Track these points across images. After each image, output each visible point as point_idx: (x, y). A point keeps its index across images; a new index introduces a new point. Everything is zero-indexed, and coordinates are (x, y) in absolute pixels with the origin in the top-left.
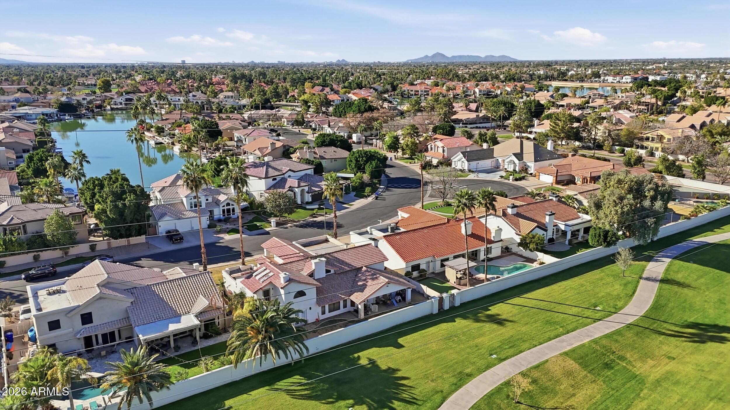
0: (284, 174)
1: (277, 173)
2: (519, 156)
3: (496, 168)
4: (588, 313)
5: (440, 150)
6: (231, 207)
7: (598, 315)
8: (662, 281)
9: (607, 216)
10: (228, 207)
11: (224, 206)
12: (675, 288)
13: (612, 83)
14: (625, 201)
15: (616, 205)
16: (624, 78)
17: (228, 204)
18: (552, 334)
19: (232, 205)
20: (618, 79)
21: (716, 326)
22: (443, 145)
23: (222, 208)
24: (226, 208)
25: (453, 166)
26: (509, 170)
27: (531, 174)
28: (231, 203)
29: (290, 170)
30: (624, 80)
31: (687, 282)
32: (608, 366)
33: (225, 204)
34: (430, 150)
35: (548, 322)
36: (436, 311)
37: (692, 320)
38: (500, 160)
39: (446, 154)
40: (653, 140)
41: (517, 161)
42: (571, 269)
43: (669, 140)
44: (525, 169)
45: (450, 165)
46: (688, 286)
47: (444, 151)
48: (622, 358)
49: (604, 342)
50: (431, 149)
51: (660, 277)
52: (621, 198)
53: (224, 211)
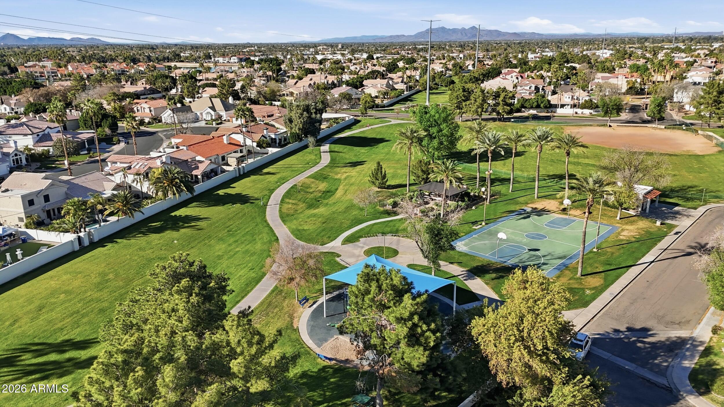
0: (44, 130)
1: (38, 130)
2: (213, 108)
3: (197, 120)
4: (307, 166)
5: (147, 111)
6: (18, 157)
7: (312, 166)
8: (330, 152)
9: (296, 125)
10: (16, 157)
11: (13, 157)
12: (337, 153)
13: (223, 63)
14: (304, 116)
15: (300, 118)
16: (232, 58)
17: (16, 155)
18: (297, 174)
19: (20, 155)
20: (227, 59)
21: (358, 162)
22: (149, 106)
23: (12, 159)
24: (15, 158)
25: (163, 121)
26: (207, 119)
27: (225, 120)
28: (18, 153)
29: (48, 127)
30: (232, 61)
31: (340, 151)
32: (325, 178)
33: (13, 155)
34: (136, 111)
35: (292, 171)
36: (238, 175)
37: (348, 162)
38: (199, 114)
39: (153, 113)
40: (287, 95)
41: (213, 113)
42: (287, 154)
43: (297, 94)
44: (220, 117)
45: (160, 121)
46: (341, 152)
47: (150, 111)
48: (329, 175)
49: (319, 172)
50: (138, 111)
51: (328, 151)
52: (302, 114)
53: (13, 160)
